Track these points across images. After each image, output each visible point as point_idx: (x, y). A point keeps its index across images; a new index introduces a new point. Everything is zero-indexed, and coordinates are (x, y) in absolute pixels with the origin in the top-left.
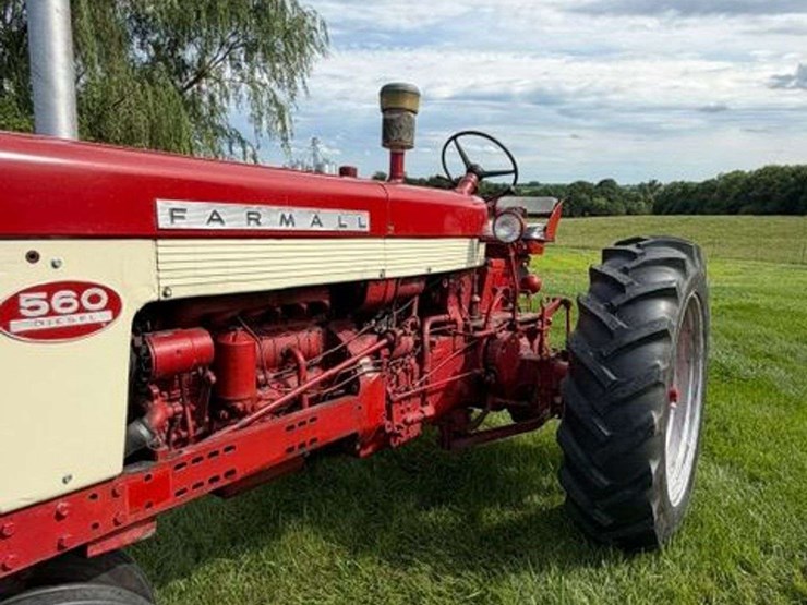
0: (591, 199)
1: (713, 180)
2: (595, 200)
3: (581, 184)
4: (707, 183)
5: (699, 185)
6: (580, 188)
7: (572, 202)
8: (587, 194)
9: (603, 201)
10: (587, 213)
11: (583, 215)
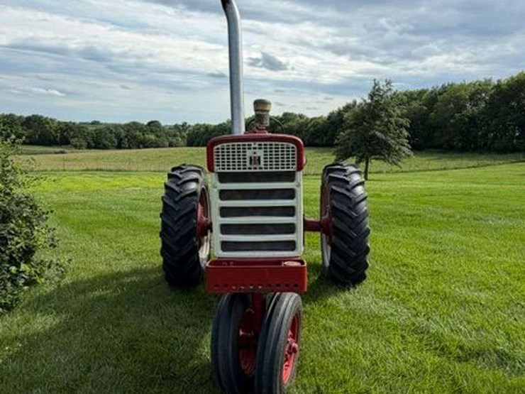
0: (143, 135)
1: (224, 124)
2: (146, 136)
3: (134, 123)
4: (220, 125)
5: (215, 126)
6: (135, 127)
7: (129, 137)
8: (140, 131)
9: (152, 137)
10: (141, 146)
11: (139, 148)
